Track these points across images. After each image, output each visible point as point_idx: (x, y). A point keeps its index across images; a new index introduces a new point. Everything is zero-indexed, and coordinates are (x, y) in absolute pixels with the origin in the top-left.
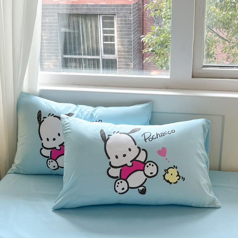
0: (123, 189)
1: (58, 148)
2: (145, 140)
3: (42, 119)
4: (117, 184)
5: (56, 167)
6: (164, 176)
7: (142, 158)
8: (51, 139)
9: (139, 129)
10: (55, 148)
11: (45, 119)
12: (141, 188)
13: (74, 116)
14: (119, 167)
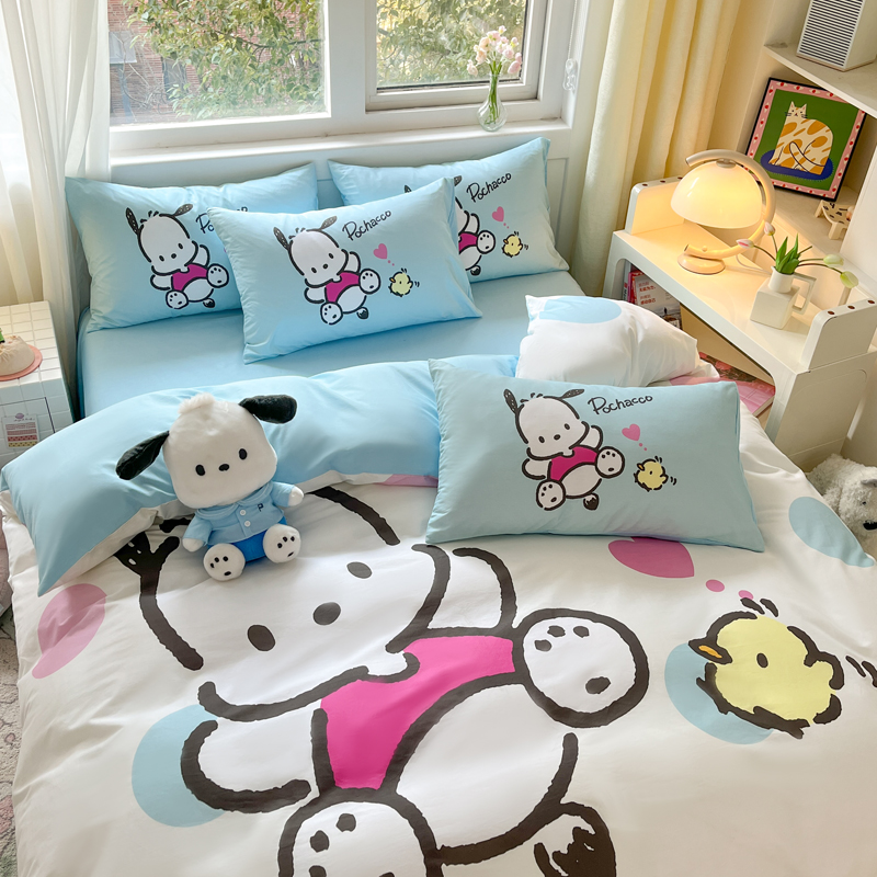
0: (335, 317)
1: (185, 269)
2: (350, 236)
3: (140, 225)
4: (324, 311)
5: (184, 302)
6: (390, 288)
7: (352, 266)
8: (168, 257)
9: (334, 219)
10: (179, 270)
11: (144, 223)
12: (361, 311)
13: (195, 209)
14: (322, 285)
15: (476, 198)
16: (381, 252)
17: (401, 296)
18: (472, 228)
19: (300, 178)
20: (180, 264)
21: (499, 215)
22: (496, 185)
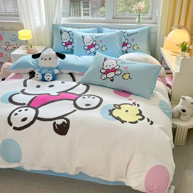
1: (68, 42)
2: (96, 38)
4: (87, 51)
5: (67, 49)
7: (94, 43)
9: (94, 35)
10: (67, 42)
12: (94, 53)
13: (72, 32)
14: (87, 46)
15: (128, 36)
16: (101, 41)
17: (103, 51)
18: (126, 42)
19: (95, 29)
20: (67, 41)
21: (133, 40)
22: (134, 34)
